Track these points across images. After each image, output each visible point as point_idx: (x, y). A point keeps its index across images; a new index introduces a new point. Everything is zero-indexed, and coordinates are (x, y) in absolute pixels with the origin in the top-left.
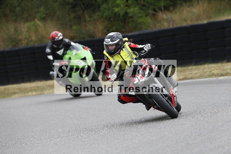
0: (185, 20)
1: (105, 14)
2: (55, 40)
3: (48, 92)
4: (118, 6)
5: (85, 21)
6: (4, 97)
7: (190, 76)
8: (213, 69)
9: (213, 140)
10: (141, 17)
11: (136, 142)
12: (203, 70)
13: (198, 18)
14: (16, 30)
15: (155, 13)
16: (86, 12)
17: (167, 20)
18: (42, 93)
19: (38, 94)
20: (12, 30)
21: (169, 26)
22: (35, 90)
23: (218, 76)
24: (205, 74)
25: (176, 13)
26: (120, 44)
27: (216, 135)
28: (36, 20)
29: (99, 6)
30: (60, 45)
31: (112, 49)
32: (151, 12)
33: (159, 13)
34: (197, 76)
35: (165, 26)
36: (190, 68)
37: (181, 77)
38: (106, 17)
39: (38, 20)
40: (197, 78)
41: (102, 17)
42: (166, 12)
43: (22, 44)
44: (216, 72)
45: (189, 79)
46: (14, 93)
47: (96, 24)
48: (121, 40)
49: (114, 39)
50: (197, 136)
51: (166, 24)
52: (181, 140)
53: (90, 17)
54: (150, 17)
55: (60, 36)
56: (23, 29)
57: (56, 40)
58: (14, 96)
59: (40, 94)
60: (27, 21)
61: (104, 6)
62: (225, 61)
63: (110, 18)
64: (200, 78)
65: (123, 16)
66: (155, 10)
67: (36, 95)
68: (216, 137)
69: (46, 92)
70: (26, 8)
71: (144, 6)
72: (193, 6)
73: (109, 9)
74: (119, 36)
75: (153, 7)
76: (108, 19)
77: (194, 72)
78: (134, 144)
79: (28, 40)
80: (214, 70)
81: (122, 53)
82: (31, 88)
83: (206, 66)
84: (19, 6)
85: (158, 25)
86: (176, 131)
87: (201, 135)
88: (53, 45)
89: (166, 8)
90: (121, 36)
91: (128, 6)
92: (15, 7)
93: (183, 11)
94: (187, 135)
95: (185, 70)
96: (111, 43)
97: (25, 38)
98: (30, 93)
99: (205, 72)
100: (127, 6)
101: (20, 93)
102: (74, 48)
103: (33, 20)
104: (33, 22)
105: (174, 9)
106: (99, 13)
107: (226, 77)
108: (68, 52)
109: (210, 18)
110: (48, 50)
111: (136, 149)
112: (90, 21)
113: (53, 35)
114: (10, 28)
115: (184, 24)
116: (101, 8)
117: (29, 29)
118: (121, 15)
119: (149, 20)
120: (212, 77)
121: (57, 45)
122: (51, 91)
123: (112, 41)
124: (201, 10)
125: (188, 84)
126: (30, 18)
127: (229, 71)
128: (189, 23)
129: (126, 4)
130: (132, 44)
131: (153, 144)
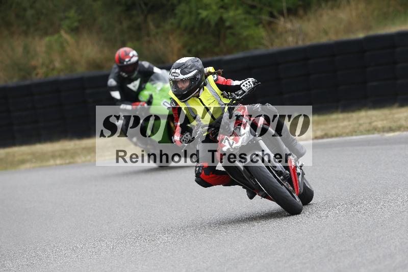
0: (326, 33)
1: (184, 22)
2: (123, 63)
3: (83, 159)
4: (206, 7)
5: (148, 35)
6: (6, 169)
7: (333, 132)
8: (374, 118)
9: (374, 245)
10: (247, 27)
11: (238, 248)
12: (358, 120)
13: (349, 29)
14: (26, 50)
15: (272, 19)
16: (150, 17)
17: (293, 32)
18: (72, 160)
19: (66, 164)
20: (20, 50)
21: (297, 43)
22: (61, 156)
23: (384, 131)
24: (361, 128)
25: (309, 20)
26: (198, 78)
27: (381, 236)
28: (63, 33)
29: (173, 7)
30: (133, 72)
31: (183, 87)
32: (265, 17)
33: (280, 20)
34: (347, 131)
35: (290, 42)
36: (334, 116)
37: (319, 133)
38: (186, 28)
39: (66, 32)
40: (347, 135)
41: (179, 26)
42: (291, 17)
43: (37, 74)
44: (379, 124)
45: (332, 136)
46: (23, 162)
47: (167, 38)
48: (201, 71)
49: (186, 70)
50: (346, 237)
51: (290, 39)
52: (318, 244)
53: (158, 26)
54: (264, 27)
55: (134, 56)
56: (38, 49)
57: (125, 63)
58: (23, 167)
59: (70, 163)
60: (46, 34)
61: (183, 7)
62: (397, 105)
63: (193, 29)
64: (352, 135)
65: (217, 24)
66: (272, 15)
67: (61, 165)
68: (381, 239)
69: (79, 160)
70: (44, 11)
71: (253, 7)
72: (339, 7)
73: (191, 13)
74: (196, 64)
75: (270, 9)
76: (190, 30)
77: (342, 124)
78: (235, 252)
79: (47, 67)
80: (376, 121)
81: (203, 95)
82: (53, 152)
83: (363, 114)
84: (31, 7)
85: (277, 41)
86: (310, 230)
87: (353, 235)
88: (121, 73)
89: (292, 12)
90: (199, 63)
91: (224, 7)
92: (25, 10)
93: (321, 16)
94: (328, 236)
95: (326, 121)
96: (181, 77)
97: (43, 64)
98: (52, 162)
99: (360, 125)
100: (222, 7)
101: (34, 160)
102: (158, 78)
103: (57, 31)
104: (56, 36)
105: (305, 12)
106: (172, 20)
107: (397, 134)
108: (148, 85)
109: (370, 28)
110: (112, 82)
111: (240, 260)
112: (157, 33)
113: (121, 53)
114: (16, 47)
115: (324, 40)
116: (177, 11)
117: (50, 47)
118: (213, 23)
119: (262, 32)
120: (373, 134)
121: (128, 72)
122: (89, 158)
123: (183, 73)
124: (354, 13)
125: (330, 145)
126: (51, 29)
127: (403, 122)
128: (332, 38)
129: (221, 3)
130: (222, 79)
131: (269, 252)
